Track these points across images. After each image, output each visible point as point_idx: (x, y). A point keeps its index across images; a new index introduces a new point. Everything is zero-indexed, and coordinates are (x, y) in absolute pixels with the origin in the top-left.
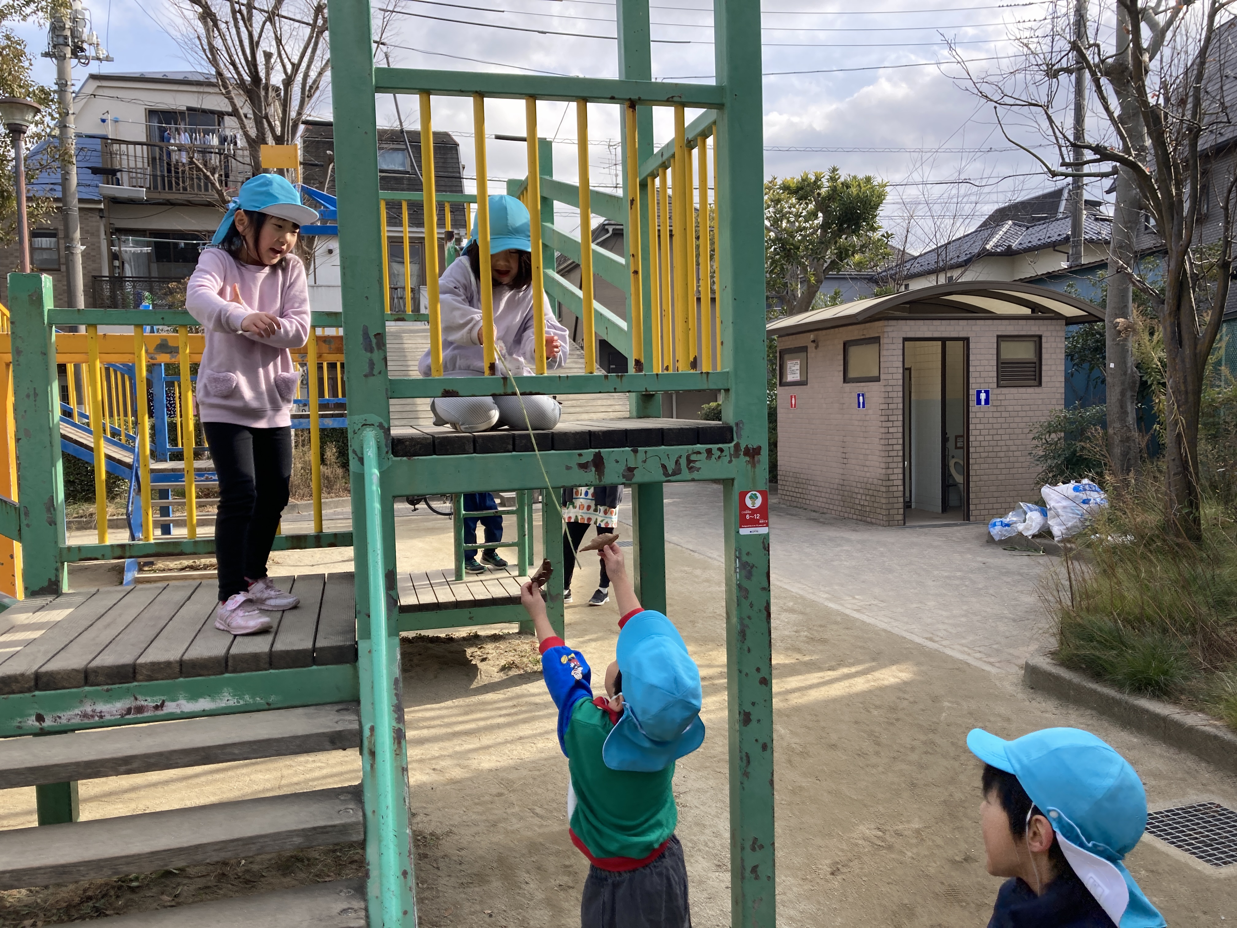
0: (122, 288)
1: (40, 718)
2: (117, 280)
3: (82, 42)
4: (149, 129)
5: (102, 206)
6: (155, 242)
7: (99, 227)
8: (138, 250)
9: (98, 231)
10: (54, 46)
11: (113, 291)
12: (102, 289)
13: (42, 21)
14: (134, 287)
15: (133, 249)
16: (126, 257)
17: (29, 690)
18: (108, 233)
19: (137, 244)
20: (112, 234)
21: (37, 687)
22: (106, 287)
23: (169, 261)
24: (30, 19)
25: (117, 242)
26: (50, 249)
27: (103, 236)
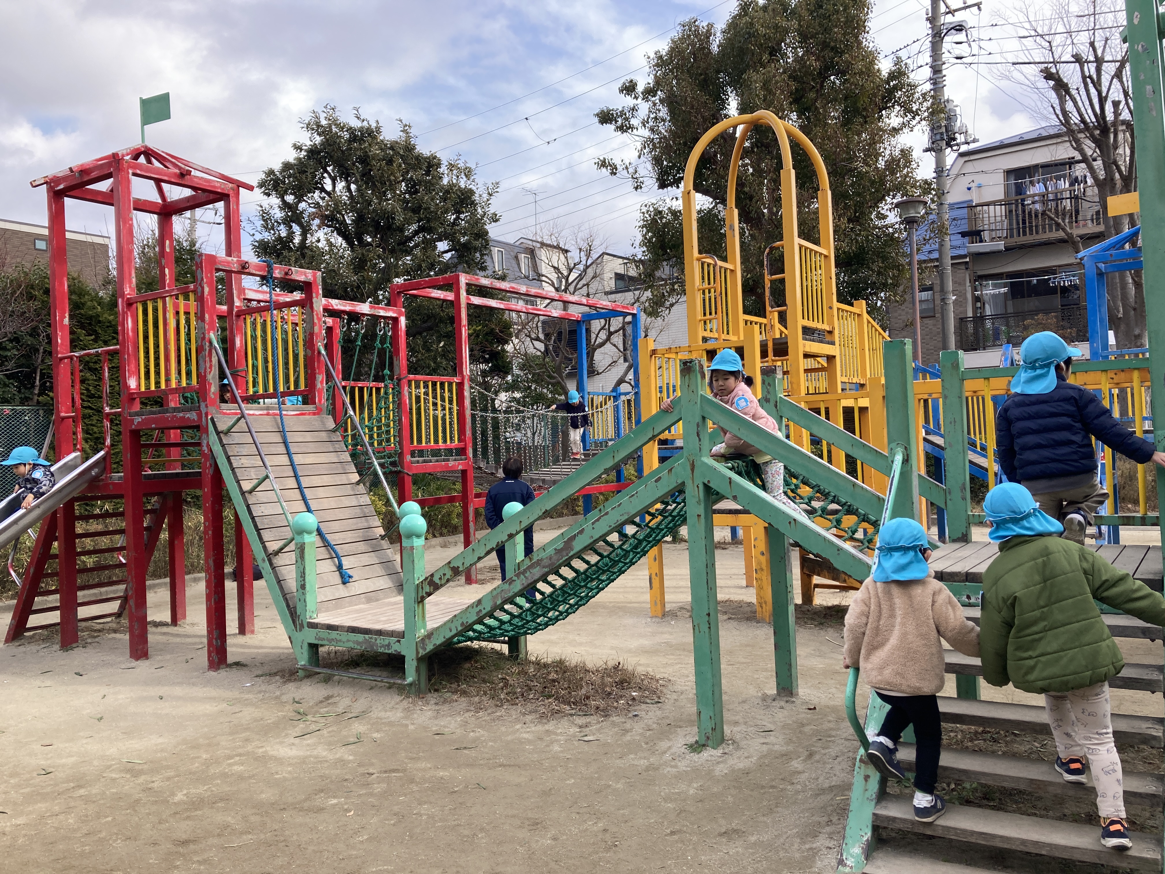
0: (983, 325)
1: (969, 597)
2: (979, 319)
3: (954, 134)
4: (1007, 187)
5: (968, 260)
6: (1011, 282)
7: (965, 277)
8: (997, 291)
9: (965, 280)
10: (933, 143)
11: (975, 329)
12: (967, 328)
13: (924, 129)
14: (993, 324)
15: (992, 292)
16: (986, 298)
17: (963, 581)
18: (972, 281)
19: (995, 286)
20: (975, 281)
21: (967, 580)
22: (970, 326)
23: (1023, 297)
24: (915, 129)
25: (979, 287)
26: (927, 300)
27: (968, 284)
